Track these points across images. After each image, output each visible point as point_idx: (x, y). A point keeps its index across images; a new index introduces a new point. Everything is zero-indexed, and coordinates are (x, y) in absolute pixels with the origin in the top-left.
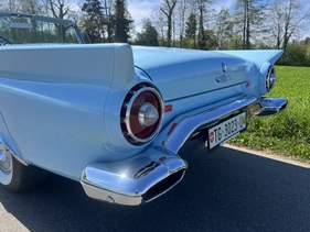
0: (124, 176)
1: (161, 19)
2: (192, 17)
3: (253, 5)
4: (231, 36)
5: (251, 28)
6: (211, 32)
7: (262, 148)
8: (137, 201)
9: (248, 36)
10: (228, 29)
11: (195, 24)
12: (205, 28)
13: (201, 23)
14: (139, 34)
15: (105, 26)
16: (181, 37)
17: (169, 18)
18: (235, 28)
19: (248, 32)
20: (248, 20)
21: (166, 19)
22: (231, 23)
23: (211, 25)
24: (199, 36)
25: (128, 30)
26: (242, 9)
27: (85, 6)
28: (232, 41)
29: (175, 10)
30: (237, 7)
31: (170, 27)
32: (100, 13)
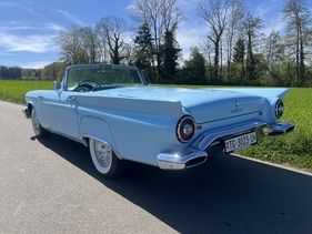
0: (176, 156)
1: (208, 47)
2: (240, 43)
3: (306, 26)
4: (282, 59)
5: (305, 50)
6: (261, 55)
7: (282, 162)
8: (183, 166)
9: (302, 58)
10: (279, 51)
11: (243, 49)
12: (254, 52)
13: (250, 47)
14: (186, 62)
15: (155, 56)
16: (229, 62)
17: (217, 45)
18: (287, 51)
19: (302, 54)
20: (301, 42)
21: (213, 46)
22: (283, 46)
23: (260, 49)
24: (247, 60)
25: (176, 58)
26: (294, 31)
27: (138, 38)
28: (284, 64)
29: (223, 37)
30: (288, 30)
31: (217, 53)
32: (151, 44)
